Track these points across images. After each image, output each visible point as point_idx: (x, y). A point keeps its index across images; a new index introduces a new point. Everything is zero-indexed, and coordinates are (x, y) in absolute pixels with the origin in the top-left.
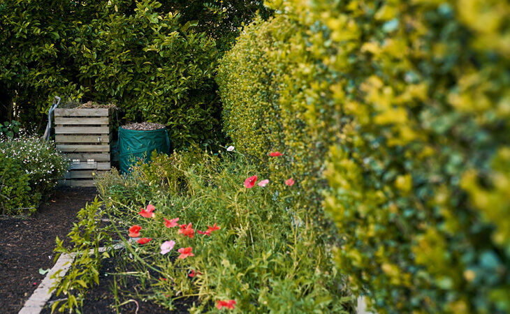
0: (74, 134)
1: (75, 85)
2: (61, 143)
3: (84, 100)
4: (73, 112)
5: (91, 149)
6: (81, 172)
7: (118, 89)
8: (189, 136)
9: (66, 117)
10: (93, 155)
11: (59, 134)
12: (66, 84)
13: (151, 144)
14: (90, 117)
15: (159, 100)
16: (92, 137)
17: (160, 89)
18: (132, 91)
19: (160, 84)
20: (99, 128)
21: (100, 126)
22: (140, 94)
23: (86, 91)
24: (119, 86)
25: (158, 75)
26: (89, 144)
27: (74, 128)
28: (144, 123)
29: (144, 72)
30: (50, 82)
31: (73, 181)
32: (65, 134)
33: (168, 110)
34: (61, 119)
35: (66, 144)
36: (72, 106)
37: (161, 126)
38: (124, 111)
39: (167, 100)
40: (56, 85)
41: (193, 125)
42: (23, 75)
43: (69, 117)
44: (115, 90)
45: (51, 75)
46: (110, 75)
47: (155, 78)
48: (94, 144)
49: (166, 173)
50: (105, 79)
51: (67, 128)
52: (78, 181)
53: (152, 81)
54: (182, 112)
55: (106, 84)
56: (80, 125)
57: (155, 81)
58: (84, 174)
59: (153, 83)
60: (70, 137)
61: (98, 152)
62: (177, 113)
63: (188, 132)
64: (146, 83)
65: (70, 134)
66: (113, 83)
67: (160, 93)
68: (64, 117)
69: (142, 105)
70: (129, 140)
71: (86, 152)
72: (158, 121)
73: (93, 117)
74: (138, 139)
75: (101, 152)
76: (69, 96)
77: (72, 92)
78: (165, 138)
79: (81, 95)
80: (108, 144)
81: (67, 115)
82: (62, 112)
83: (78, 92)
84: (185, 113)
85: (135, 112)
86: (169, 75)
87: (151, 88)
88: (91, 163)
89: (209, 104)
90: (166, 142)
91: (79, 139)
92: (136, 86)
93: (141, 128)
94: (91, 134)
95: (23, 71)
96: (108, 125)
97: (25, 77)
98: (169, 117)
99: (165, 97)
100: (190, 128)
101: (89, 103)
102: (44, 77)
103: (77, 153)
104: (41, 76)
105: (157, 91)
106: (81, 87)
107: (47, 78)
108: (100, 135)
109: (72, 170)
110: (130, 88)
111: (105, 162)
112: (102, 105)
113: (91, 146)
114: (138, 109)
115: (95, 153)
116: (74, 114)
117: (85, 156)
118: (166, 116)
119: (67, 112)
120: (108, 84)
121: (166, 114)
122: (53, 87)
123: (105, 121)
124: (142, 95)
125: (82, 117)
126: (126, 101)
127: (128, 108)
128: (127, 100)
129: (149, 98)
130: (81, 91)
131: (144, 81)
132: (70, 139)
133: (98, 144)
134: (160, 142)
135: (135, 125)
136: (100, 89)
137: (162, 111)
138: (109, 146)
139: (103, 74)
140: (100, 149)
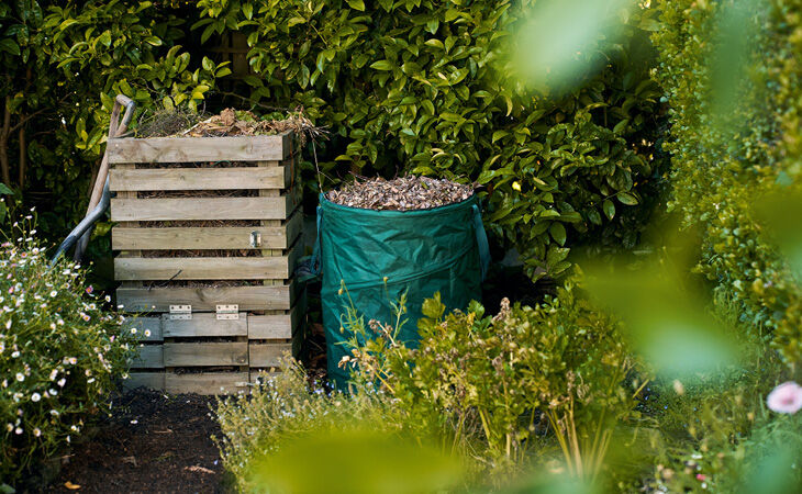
0: (173, 224)
1: (185, 56)
2: (132, 253)
3: (212, 105)
4: (168, 150)
5: (227, 271)
6: (197, 345)
7: (320, 66)
8: (554, 213)
9: (145, 165)
10: (235, 292)
11: (124, 224)
12: (160, 53)
13: (424, 255)
14: (222, 165)
15: (454, 99)
16: (230, 230)
17: (458, 63)
18: (366, 69)
19: (456, 46)
20: (252, 200)
21: (255, 193)
22: (390, 81)
23: (221, 74)
24: (321, 57)
25: (450, 16)
26: (222, 253)
27: (174, 201)
28: (403, 181)
29: (403, 8)
30: (103, 48)
31: (172, 377)
32: (143, 224)
33: (485, 132)
34: (130, 172)
35: (146, 253)
36: (172, 128)
37: (460, 191)
38: (343, 132)
39: (480, 100)
40: (124, 58)
41: (568, 178)
42: (24, 30)
43: (157, 165)
44: (313, 68)
45: (109, 26)
46: (294, 21)
47: (441, 25)
48: (236, 253)
49: (473, 392)
50: (279, 35)
51: (148, 201)
52: (188, 378)
53: (430, 36)
54: (531, 139)
55: (284, 50)
56: (193, 193)
57: (440, 36)
58: (205, 354)
59: (433, 42)
60: (159, 232)
61: (252, 282)
62: (512, 141)
63: (550, 199)
64: (412, 42)
65: (158, 224)
66: (305, 47)
67: (458, 75)
68: (139, 166)
69: (399, 114)
70: (352, 244)
71: (211, 282)
72: (452, 169)
73: (233, 164)
74: (381, 237)
75: (261, 282)
76: (169, 91)
77: (178, 79)
78: (473, 234)
79: (204, 87)
80: (285, 252)
81: (150, 158)
82: (133, 150)
83: (195, 77)
84: (541, 140)
85: (375, 137)
86: (484, 18)
87: (426, 62)
88: (226, 318)
89: (619, 105)
90: (475, 245)
91: (187, 238)
92: (381, 56)
93: (391, 201)
94: (226, 222)
95: (25, 15)
96: (282, 192)
97: (32, 33)
98: (485, 154)
99: (473, 90)
100: (555, 186)
101: (227, 115)
102: (87, 35)
103: (184, 283)
104: (79, 31)
105: (446, 70)
106: (205, 61)
107: (94, 35)
108: (256, 223)
109: (167, 339)
110: (358, 63)
111: (275, 312)
112: (265, 123)
113: (227, 262)
114: (385, 127)
115: (239, 283)
116: (171, 157)
117: (210, 293)
118: (476, 152)
119: (151, 147)
120: (290, 49)
121: (477, 146)
122: (115, 65)
123: (273, 177)
124: (397, 85)
125: (199, 165)
126: (348, 103)
127: (356, 126)
128: (353, 97)
129: (418, 92)
130: (204, 75)
131: (404, 36)
132: (160, 239)
133: (252, 253)
134: (455, 247)
135: (374, 187)
136: (263, 66)
137: (461, 134)
138: (284, 261)
139: (271, 20)
140: (256, 270)
